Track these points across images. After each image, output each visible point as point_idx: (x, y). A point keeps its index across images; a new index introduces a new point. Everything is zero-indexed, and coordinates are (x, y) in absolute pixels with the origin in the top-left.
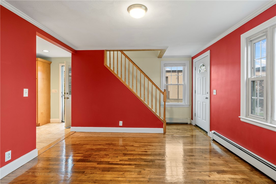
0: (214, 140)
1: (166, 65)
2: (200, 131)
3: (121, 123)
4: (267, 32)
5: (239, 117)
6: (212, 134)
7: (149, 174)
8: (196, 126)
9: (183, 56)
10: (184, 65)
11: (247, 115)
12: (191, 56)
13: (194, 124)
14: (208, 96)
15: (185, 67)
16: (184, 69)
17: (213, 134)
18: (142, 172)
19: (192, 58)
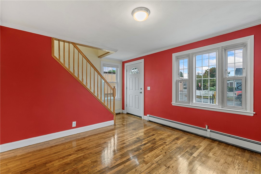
0: (150, 121)
1: (105, 65)
2: (133, 117)
3: (74, 124)
4: (189, 55)
5: (171, 103)
6: (147, 118)
7: (151, 159)
8: (128, 114)
9: (117, 59)
10: (117, 67)
11: (176, 102)
12: (122, 60)
13: (126, 113)
14: (143, 91)
15: (118, 69)
16: (117, 70)
17: (149, 117)
18: (146, 161)
19: (123, 62)
